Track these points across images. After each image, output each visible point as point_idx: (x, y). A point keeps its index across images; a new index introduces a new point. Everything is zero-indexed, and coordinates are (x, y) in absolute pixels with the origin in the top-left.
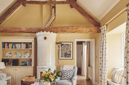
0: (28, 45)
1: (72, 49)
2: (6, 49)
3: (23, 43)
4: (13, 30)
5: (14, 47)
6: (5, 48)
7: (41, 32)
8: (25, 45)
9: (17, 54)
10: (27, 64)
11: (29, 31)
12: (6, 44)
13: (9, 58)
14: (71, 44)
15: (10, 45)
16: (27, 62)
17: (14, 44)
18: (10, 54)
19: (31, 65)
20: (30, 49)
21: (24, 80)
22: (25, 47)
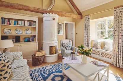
0: (31, 23)
1: (63, 28)
4: (20, 7)
7: (48, 14)
8: (28, 22)
9: (18, 31)
10: (30, 39)
11: (37, 11)
12: (6, 20)
13: (9, 34)
14: (62, 25)
17: (17, 20)
18: (10, 30)
19: (34, 41)
20: (34, 26)
21: (37, 55)
22: (29, 25)
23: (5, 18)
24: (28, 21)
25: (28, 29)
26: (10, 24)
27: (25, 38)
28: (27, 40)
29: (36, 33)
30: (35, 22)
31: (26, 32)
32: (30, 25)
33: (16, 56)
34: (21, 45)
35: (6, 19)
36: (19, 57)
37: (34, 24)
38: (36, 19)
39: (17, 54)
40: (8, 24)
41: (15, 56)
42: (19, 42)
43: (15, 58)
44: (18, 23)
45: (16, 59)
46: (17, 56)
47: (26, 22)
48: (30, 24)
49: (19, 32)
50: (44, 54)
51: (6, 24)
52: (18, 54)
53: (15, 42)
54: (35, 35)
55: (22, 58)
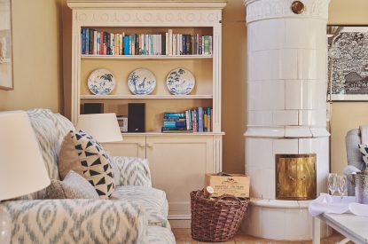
0: (193, 39)
2: (96, 55)
3: (171, 31)
5: (132, 48)
6: (91, 52)
8: (180, 37)
10: (188, 121)
12: (97, 35)
13: (105, 96)
15: (117, 40)
16: (188, 115)
17: (133, 33)
18: (108, 78)
19: (205, 129)
20: (205, 55)
21: (210, 189)
22: (180, 48)
23: (92, 29)
24: (176, 29)
25: (181, 71)
26: (109, 51)
27: (166, 116)
28: (173, 124)
29: (215, 91)
30: (208, 31)
31: (170, 87)
32: (185, 52)
33: (129, 172)
34: (150, 142)
35: (95, 33)
36: (138, 177)
37: (205, 41)
38: (212, 18)
39: (133, 166)
40: (102, 53)
41: (126, 172)
42: (142, 130)
43: (126, 176)
44: (137, 45)
45: (128, 182)
46: (132, 173)
47: (169, 35)
48: (185, 47)
49: (143, 84)
50: (245, 192)
51: (95, 51)
52: (136, 164)
53: (125, 127)
54: (210, 101)
55: (150, 183)
